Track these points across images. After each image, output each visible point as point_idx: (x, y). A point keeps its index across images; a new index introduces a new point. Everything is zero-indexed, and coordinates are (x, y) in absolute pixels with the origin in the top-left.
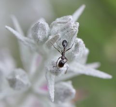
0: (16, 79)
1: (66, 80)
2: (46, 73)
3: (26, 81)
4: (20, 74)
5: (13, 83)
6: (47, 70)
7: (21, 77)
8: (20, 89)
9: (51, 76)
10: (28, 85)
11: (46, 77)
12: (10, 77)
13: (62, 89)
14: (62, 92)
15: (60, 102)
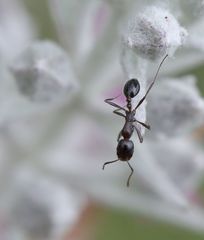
0: (36, 70)
1: (180, 75)
2: (124, 54)
3: (65, 76)
4: (47, 58)
5: (27, 81)
6: (126, 44)
7: (51, 64)
8: (47, 100)
9: (135, 63)
10: (70, 88)
11: (122, 64)
12: (21, 66)
13: (167, 99)
14: (169, 107)
15: (161, 137)
